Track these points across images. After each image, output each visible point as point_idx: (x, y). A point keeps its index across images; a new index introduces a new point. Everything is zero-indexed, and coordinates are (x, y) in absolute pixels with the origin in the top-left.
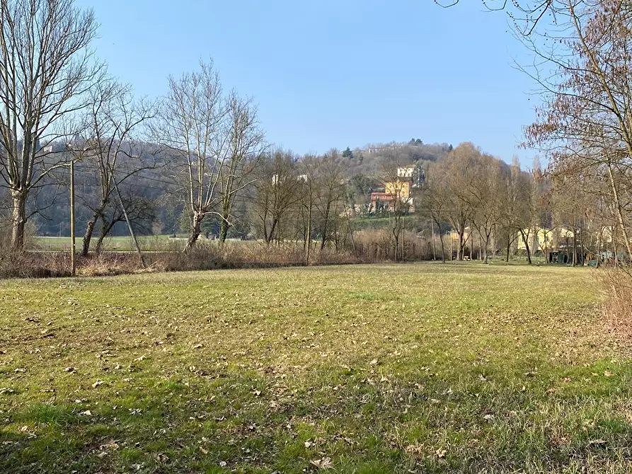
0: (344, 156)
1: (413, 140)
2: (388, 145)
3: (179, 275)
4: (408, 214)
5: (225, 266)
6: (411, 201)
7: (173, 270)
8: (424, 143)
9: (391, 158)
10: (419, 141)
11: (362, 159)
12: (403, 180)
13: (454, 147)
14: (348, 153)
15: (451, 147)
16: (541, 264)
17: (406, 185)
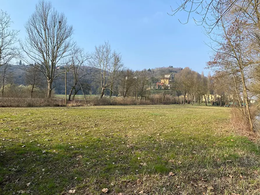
0: (148, 71)
1: (170, 66)
2: (162, 68)
3: (97, 107)
4: (168, 89)
5: (111, 105)
6: (169, 85)
7: (96, 105)
8: (174, 67)
9: (163, 72)
10: (172, 67)
11: (154, 72)
12: (167, 79)
13: (183, 69)
14: (149, 70)
15: (182, 69)
16: (210, 106)
17: (168, 80)
